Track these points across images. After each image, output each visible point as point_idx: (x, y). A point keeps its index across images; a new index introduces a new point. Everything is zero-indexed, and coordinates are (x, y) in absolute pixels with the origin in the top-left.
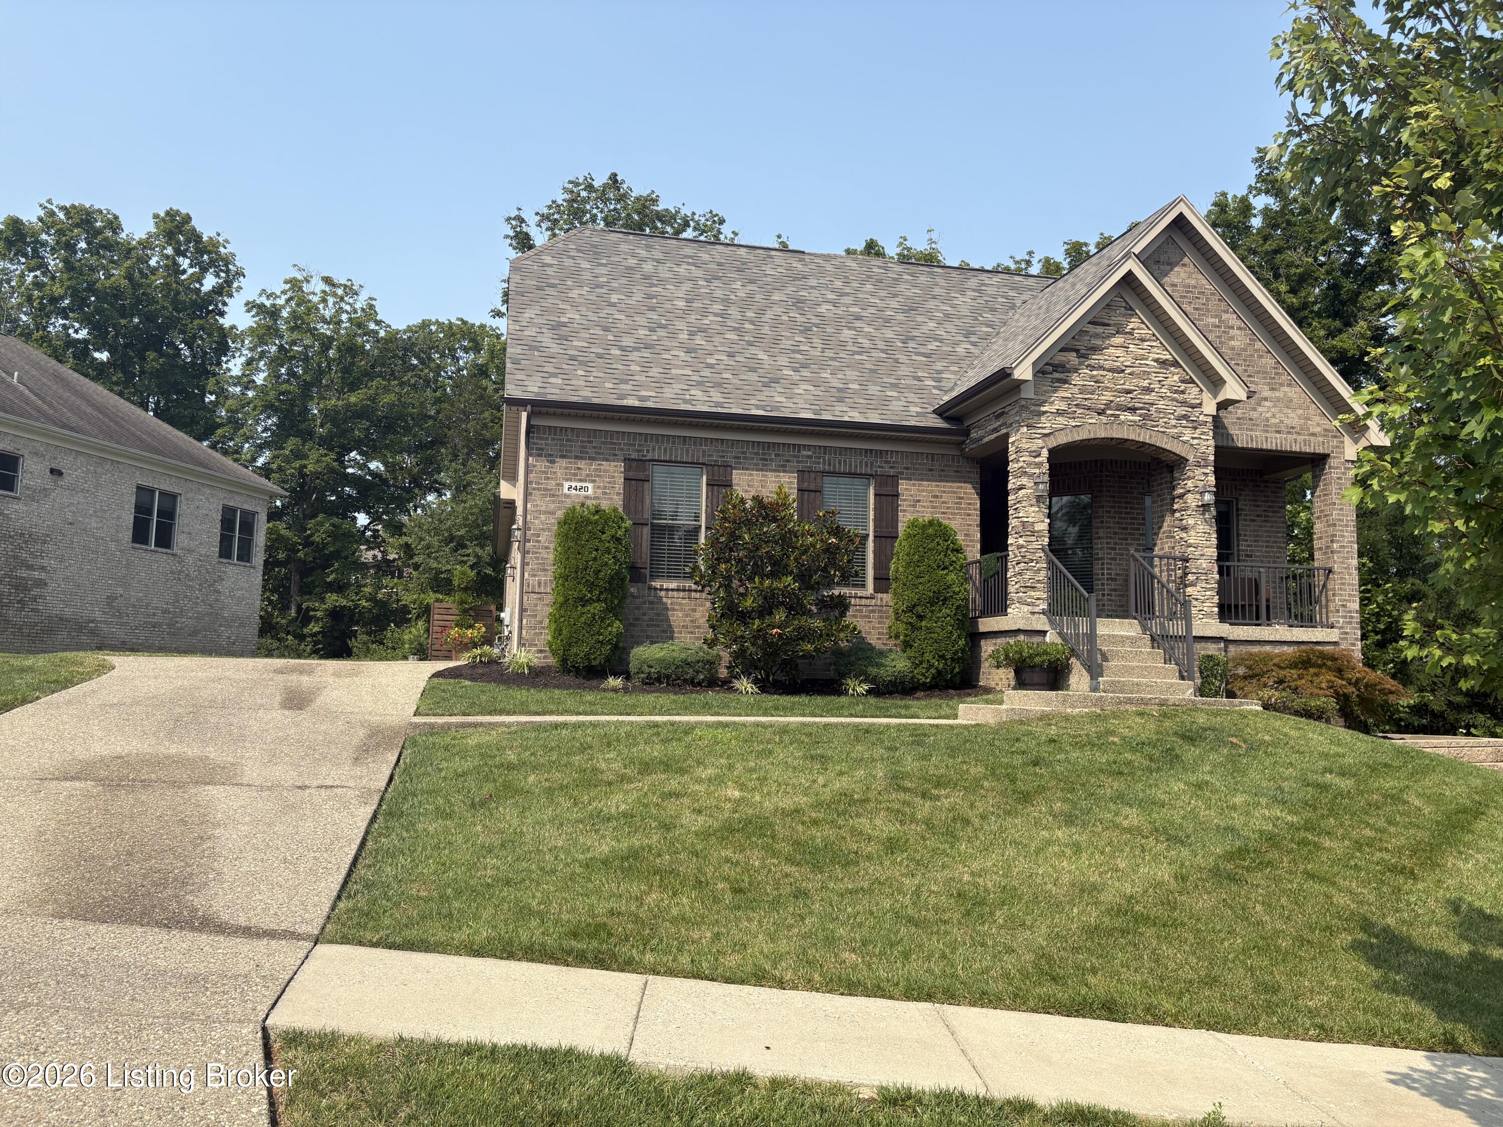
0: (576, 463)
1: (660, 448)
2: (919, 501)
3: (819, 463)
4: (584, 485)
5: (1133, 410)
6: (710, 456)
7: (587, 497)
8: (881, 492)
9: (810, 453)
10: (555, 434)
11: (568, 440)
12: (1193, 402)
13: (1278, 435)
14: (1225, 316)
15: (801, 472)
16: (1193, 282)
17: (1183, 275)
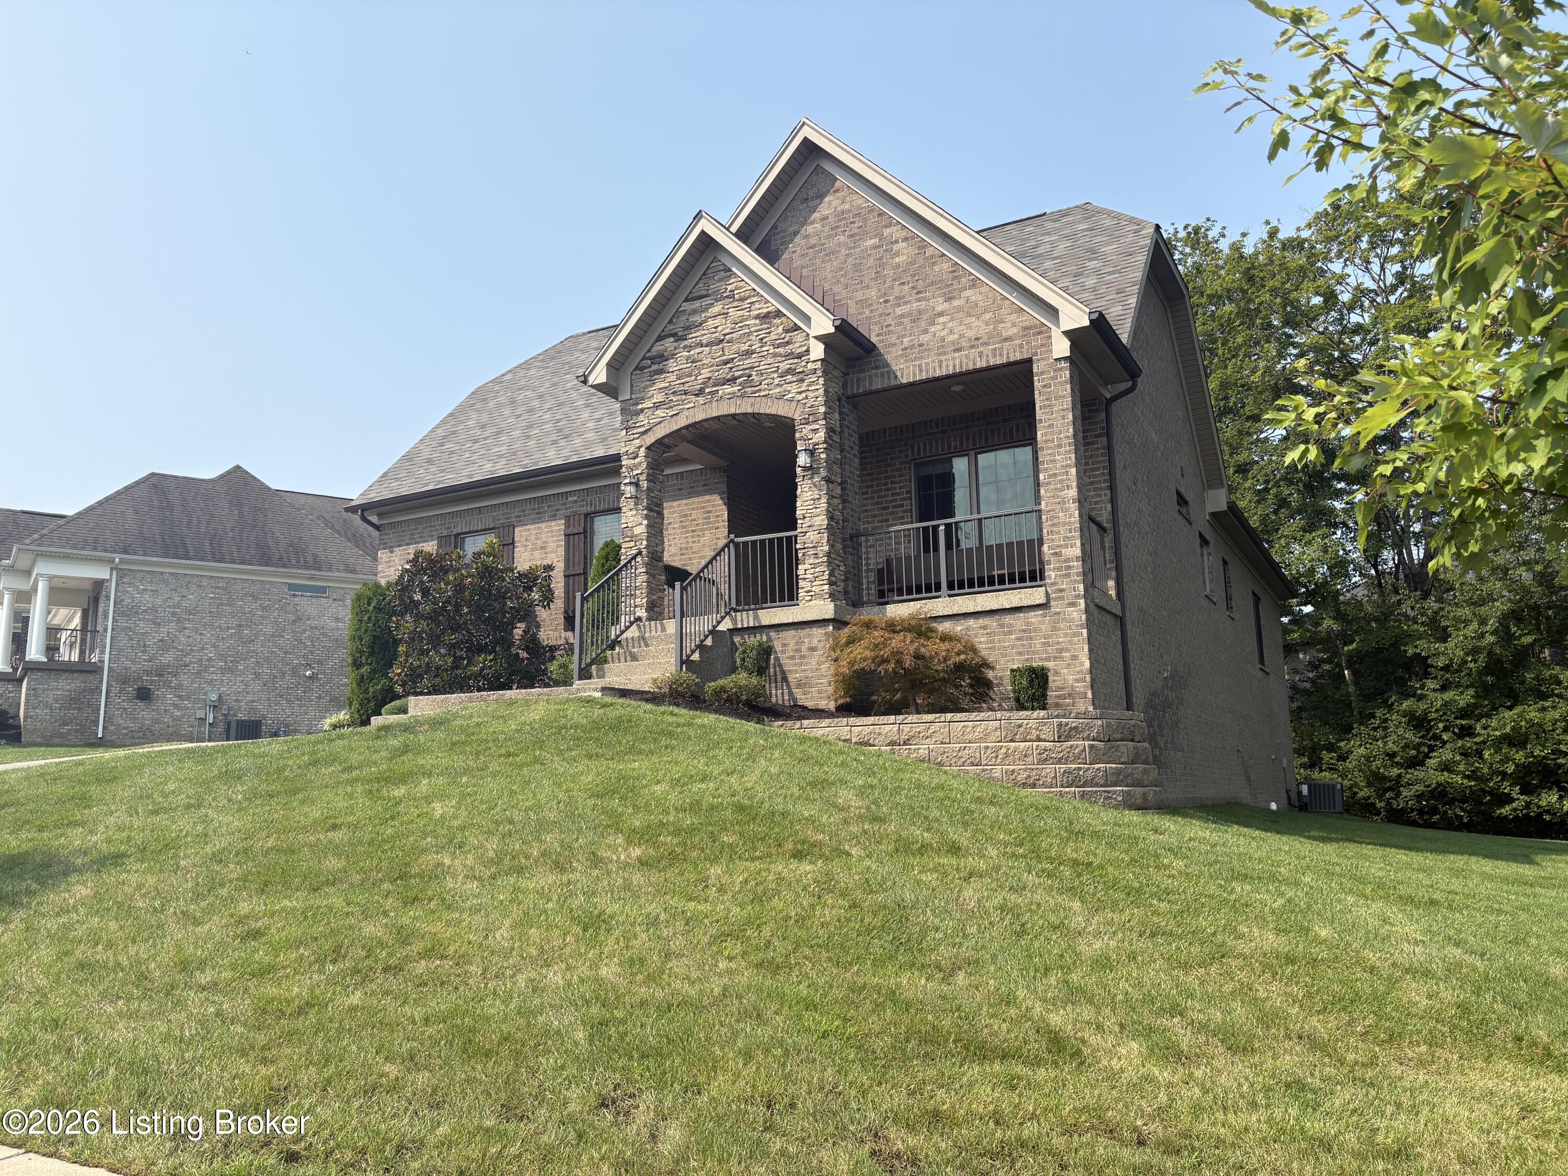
0: (407, 549)
3: (585, 506)
5: (733, 380)
6: (498, 520)
9: (575, 498)
10: (395, 528)
11: (402, 531)
12: (799, 351)
14: (886, 232)
15: (568, 518)
16: (847, 206)
17: (834, 204)
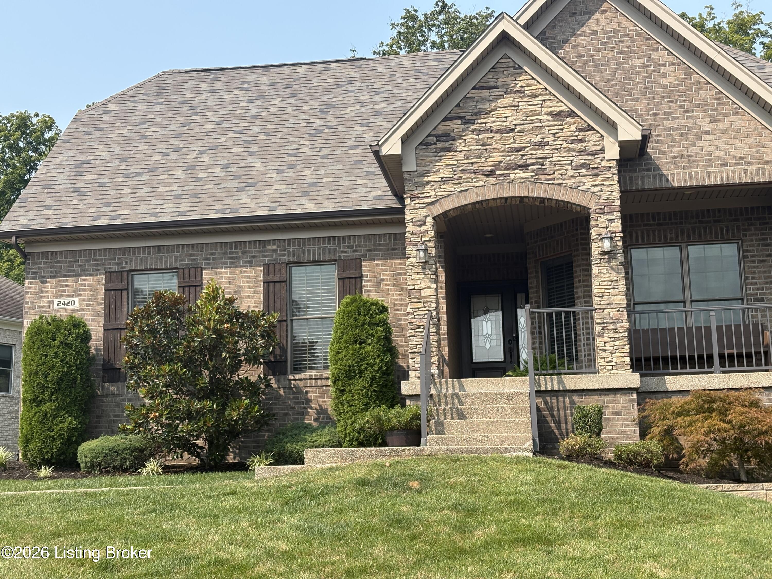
0: (64, 281)
1: (136, 259)
2: (383, 280)
3: (284, 255)
4: (70, 299)
5: (525, 166)
6: (182, 260)
7: (73, 310)
8: (344, 276)
9: (275, 247)
10: (47, 258)
11: (58, 262)
12: (593, 149)
13: (723, 169)
14: (654, 55)
15: (267, 267)
16: (615, 27)
17: (603, 22)
